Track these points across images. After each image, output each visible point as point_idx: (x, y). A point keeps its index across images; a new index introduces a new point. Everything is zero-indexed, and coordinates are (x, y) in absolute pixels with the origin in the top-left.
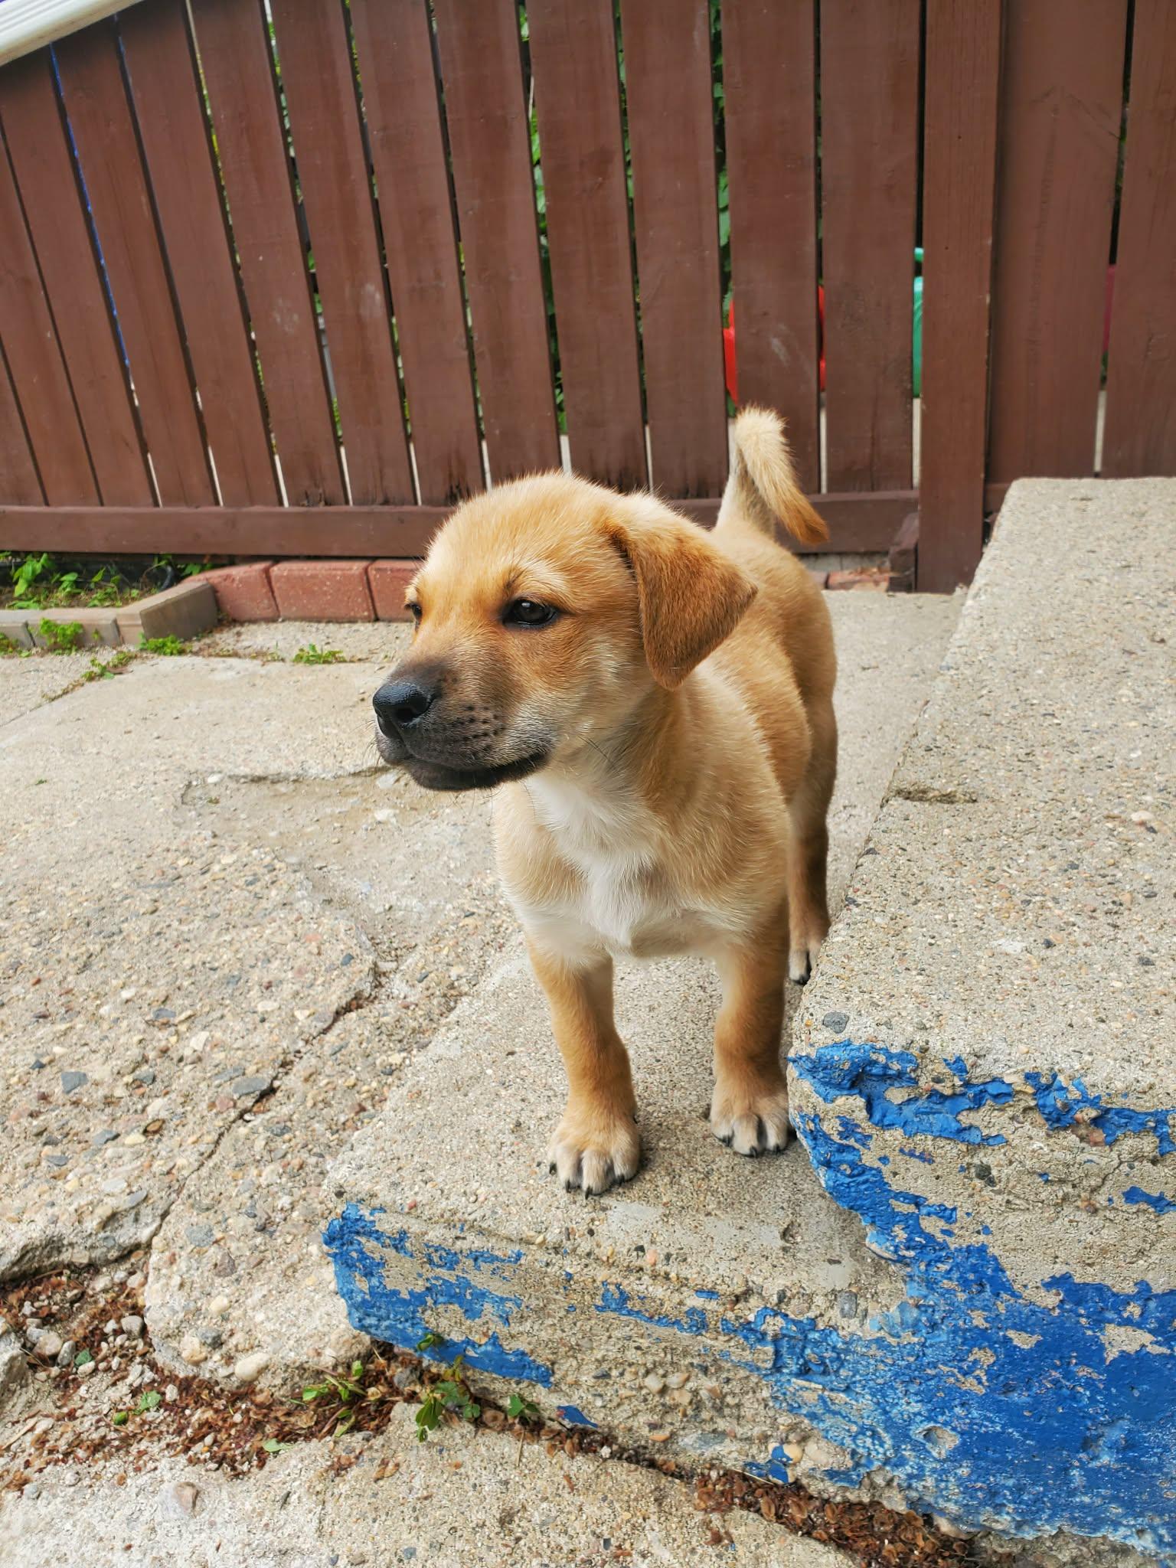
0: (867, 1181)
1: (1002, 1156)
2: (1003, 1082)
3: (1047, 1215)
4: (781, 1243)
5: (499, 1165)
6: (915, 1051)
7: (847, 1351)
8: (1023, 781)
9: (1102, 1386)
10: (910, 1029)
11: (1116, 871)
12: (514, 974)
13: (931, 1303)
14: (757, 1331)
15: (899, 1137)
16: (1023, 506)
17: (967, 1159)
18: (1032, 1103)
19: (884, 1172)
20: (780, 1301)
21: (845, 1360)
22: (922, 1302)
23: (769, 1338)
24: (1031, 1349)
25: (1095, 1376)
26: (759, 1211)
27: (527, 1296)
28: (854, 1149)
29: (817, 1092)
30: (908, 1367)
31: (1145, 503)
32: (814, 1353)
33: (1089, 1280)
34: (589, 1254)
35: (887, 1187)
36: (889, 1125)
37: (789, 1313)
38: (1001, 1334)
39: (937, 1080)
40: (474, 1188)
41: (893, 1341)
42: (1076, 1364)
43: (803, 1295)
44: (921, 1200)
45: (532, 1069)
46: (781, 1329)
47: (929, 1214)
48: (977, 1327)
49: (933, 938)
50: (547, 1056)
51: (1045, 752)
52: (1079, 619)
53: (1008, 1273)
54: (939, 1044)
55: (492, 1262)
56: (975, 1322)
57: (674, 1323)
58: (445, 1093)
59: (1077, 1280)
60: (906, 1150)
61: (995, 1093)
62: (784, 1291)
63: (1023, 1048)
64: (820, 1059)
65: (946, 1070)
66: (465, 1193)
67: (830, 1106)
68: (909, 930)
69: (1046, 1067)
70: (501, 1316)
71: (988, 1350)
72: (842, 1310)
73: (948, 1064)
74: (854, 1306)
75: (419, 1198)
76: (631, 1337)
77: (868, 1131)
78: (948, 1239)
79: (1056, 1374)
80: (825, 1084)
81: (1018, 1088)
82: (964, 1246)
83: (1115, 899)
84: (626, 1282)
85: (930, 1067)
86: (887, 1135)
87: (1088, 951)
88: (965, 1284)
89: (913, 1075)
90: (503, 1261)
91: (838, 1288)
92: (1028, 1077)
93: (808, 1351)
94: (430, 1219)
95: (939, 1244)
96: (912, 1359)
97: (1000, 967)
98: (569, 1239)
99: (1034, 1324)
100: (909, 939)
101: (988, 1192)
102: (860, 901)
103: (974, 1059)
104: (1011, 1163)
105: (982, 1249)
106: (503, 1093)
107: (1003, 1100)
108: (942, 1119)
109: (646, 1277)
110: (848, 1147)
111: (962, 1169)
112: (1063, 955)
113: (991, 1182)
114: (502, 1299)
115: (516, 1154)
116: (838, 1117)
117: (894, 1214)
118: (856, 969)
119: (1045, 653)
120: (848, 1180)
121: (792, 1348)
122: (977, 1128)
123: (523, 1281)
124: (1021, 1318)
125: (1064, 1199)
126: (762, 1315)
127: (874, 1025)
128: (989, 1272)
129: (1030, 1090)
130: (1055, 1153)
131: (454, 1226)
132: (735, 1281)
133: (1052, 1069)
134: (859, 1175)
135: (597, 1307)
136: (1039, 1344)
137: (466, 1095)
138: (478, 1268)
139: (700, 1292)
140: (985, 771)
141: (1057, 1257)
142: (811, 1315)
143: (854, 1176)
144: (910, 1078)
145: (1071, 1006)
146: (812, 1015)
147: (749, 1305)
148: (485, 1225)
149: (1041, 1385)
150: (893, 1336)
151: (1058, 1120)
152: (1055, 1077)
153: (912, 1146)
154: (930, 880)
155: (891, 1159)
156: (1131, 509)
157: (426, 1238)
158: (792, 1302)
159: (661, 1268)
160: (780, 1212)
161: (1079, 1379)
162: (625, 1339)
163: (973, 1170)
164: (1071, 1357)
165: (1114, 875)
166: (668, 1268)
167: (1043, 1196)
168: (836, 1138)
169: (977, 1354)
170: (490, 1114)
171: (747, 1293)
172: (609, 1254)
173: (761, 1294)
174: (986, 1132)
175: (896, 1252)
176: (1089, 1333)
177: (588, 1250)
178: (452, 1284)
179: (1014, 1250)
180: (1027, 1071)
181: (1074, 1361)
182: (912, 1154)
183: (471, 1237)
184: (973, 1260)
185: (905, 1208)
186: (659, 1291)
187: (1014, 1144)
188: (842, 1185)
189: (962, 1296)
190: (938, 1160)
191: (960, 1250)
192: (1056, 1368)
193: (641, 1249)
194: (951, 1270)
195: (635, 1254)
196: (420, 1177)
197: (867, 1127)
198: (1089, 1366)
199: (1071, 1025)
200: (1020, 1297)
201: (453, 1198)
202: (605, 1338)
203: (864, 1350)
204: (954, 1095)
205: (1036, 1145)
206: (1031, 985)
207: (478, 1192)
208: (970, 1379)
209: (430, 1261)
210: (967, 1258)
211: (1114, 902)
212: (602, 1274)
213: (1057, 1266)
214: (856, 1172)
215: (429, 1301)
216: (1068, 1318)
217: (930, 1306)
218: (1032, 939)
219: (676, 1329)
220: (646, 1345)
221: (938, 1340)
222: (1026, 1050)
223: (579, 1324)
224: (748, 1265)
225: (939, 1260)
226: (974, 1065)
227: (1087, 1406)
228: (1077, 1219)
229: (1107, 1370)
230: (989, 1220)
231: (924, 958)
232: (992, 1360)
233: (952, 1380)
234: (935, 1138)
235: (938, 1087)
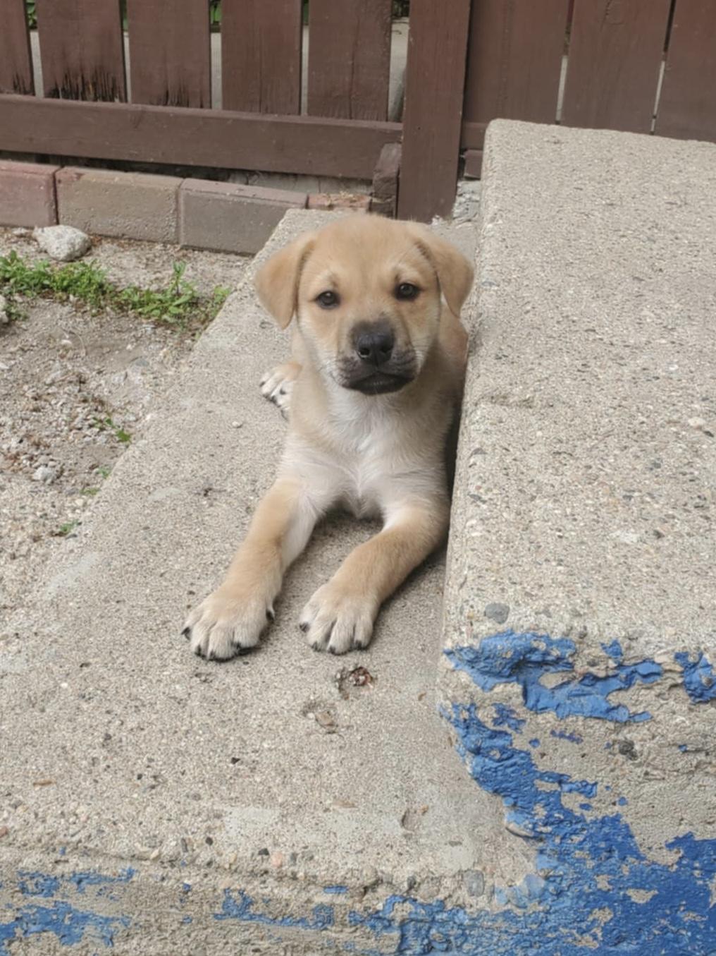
0: (514, 764)
1: (645, 731)
2: (654, 662)
3: (680, 782)
4: (402, 831)
5: (96, 781)
6: (574, 637)
7: (473, 927)
8: (589, 388)
9: (702, 927)
10: (567, 616)
11: (692, 470)
12: (71, 583)
13: (561, 873)
14: (385, 919)
15: (552, 720)
16: (508, 143)
17: (613, 736)
18: (680, 681)
19: (533, 753)
20: (411, 887)
21: (470, 935)
22: (551, 873)
23: (397, 924)
24: (647, 903)
25: (698, 919)
26: (375, 802)
27: (137, 913)
28: (506, 734)
29: (475, 682)
30: (530, 934)
31: (609, 151)
32: (439, 932)
33: (708, 837)
34: (209, 864)
35: (533, 768)
36: (543, 709)
37: (418, 897)
38: (622, 893)
39: (593, 664)
40: (72, 808)
41: (519, 912)
42: (684, 911)
43: (432, 879)
44: (564, 779)
45: (113, 679)
46: (410, 913)
47: (570, 791)
48: (600, 890)
49: (560, 531)
50: (126, 666)
51: (599, 363)
52: (587, 247)
53: (637, 838)
54: (596, 628)
55: (99, 883)
56: (599, 886)
57: (298, 922)
58: (18, 711)
59: (697, 838)
60: (557, 732)
61: (645, 673)
62: (414, 878)
63: (671, 630)
64: (483, 649)
65: (603, 654)
66: (62, 813)
67: (488, 694)
68: (535, 524)
69: (694, 646)
70: (104, 937)
71: (607, 909)
72: (470, 888)
73: (604, 648)
74: (481, 883)
75: (10, 824)
76: (250, 940)
77: (523, 716)
78: (585, 812)
79: (664, 922)
80: (484, 673)
81: (668, 668)
82: (600, 817)
83: (699, 494)
84: (250, 887)
85: (586, 652)
86: (540, 719)
87: (691, 540)
88: (595, 852)
89: (571, 660)
90: (113, 880)
91: (464, 868)
92: (678, 656)
93: (433, 931)
94: (25, 845)
95: (576, 817)
96: (534, 926)
97: (625, 556)
98: (186, 850)
99: (653, 882)
100: (538, 533)
101: (628, 766)
102: (485, 497)
103: (628, 641)
104: (654, 737)
105: (616, 819)
106: (85, 706)
107: (651, 679)
108: (594, 700)
109: (271, 880)
110: (501, 732)
111: (609, 746)
112: (672, 544)
113: (633, 756)
114: (107, 920)
115: (112, 768)
116: (494, 705)
117: (537, 793)
118: (501, 561)
119: (570, 276)
120: (496, 765)
121: (418, 931)
122: (625, 707)
123: (133, 898)
124: (641, 877)
125: (696, 767)
126: (391, 903)
127: (533, 614)
128: (620, 839)
129: (679, 668)
130: (696, 725)
131: (54, 850)
132: (364, 873)
133: (699, 648)
134: (508, 759)
135: (216, 916)
136: (654, 897)
137: (43, 711)
138: (82, 891)
139: (328, 887)
140: (554, 379)
141: (682, 819)
142: (441, 897)
143: (503, 760)
144: (568, 663)
145: (696, 591)
146: (472, 607)
147: (377, 895)
148: (91, 845)
149: (650, 932)
150: (518, 907)
151: (701, 695)
152: (701, 655)
153: (563, 727)
154: (540, 477)
155: (541, 741)
156: (599, 156)
157: (21, 865)
158: (422, 887)
159: (287, 869)
160: (396, 801)
161: (685, 923)
162: (243, 943)
163: (617, 746)
164: (680, 905)
165: (692, 473)
166: (295, 869)
167: (679, 766)
168: (490, 725)
169: (597, 913)
170: (74, 730)
171: (378, 882)
172: (232, 861)
173: (391, 883)
174: (633, 710)
175: (533, 829)
176: (701, 882)
177: (208, 859)
178: (48, 912)
179: (645, 817)
180: (677, 651)
181: (682, 908)
182: (562, 735)
183: (73, 860)
184: (606, 830)
185: (547, 786)
186: (284, 892)
187: (658, 719)
188: (489, 770)
189: (591, 864)
190: (586, 739)
191: (594, 822)
192: (665, 916)
193: (265, 852)
194: (585, 840)
195: (259, 858)
196: (7, 802)
197: (522, 713)
198: (694, 911)
199: (701, 608)
200: (644, 859)
201: (50, 821)
202: (221, 945)
203: (490, 924)
204: (607, 678)
205: (679, 719)
206: (657, 573)
207: (78, 812)
208: (587, 937)
209: (23, 890)
210: (601, 828)
211: (699, 497)
212: (223, 882)
213: (682, 827)
214: (505, 756)
215: (19, 931)
216: (683, 872)
217: (558, 876)
218: (643, 531)
219: (300, 927)
220: (266, 946)
221: (562, 906)
222: (674, 632)
223: (193, 935)
224: (375, 856)
225: (575, 833)
226: (629, 648)
227: (687, 945)
228: (705, 784)
229: (710, 913)
230: (626, 792)
231: (559, 549)
232: (609, 917)
233: (570, 940)
234: (586, 718)
235: (593, 670)
